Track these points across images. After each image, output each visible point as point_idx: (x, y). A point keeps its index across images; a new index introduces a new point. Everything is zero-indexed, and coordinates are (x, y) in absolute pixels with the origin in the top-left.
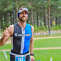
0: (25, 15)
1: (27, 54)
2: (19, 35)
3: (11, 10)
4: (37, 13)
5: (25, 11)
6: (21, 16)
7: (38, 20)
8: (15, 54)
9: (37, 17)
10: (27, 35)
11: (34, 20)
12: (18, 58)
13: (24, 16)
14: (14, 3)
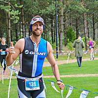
0: (39, 27)
1: (40, 77)
2: (30, 53)
3: (53, 13)
4: (93, 19)
5: (39, 22)
6: (34, 28)
7: (94, 30)
8: (24, 78)
9: (94, 24)
10: (40, 53)
11: (88, 29)
12: (30, 83)
13: (38, 29)
14: (57, 2)
